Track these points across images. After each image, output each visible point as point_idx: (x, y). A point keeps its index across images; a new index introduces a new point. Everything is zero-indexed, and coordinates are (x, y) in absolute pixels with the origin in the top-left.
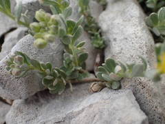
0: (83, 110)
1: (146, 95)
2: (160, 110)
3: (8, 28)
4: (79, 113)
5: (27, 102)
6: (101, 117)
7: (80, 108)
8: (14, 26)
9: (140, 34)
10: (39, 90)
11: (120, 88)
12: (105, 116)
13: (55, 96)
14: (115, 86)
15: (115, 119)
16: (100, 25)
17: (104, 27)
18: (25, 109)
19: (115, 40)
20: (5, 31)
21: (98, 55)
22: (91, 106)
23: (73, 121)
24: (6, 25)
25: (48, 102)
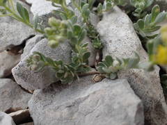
0: (88, 96)
1: (139, 83)
2: (151, 95)
3: (28, 35)
4: (86, 98)
5: (44, 91)
6: (103, 102)
7: (86, 95)
8: (33, 34)
9: (130, 36)
10: (53, 82)
11: (117, 78)
12: (107, 100)
13: (66, 86)
14: (113, 76)
15: (114, 102)
16: (98, 31)
17: (101, 32)
18: (43, 97)
19: (111, 41)
20: (26, 38)
21: (98, 54)
22: (94, 93)
23: (81, 105)
25: (61, 91)
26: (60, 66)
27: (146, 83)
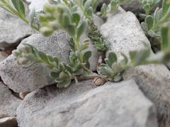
0: (87, 100)
1: (149, 84)
2: (165, 98)
4: (83, 102)
6: (104, 106)
7: (85, 98)
9: (138, 33)
11: (121, 80)
12: (109, 104)
14: (117, 79)
15: (118, 107)
19: (115, 41)
22: (94, 96)
23: (77, 111)
24: (23, 32)
26: (54, 63)
27: (158, 84)
